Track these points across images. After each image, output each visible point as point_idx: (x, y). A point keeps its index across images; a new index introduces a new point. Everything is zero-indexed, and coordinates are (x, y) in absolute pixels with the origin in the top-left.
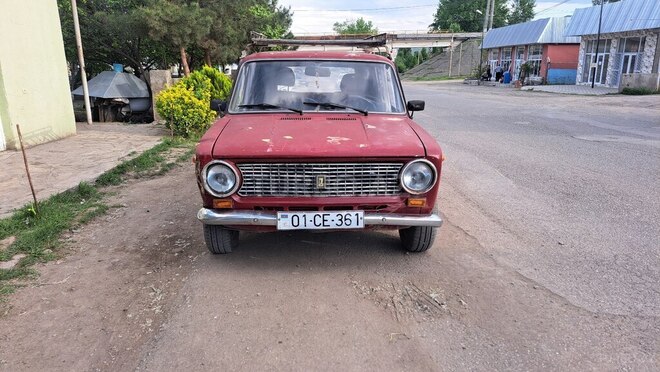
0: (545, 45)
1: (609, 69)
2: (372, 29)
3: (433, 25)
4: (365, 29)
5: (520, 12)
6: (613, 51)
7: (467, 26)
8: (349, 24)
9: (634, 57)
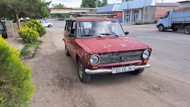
0: (114, 12)
1: (131, 18)
2: (64, 6)
3: (81, 5)
4: (62, 6)
5: (104, 2)
6: (131, 14)
7: (91, 6)
8: (56, 4)
9: (136, 15)
